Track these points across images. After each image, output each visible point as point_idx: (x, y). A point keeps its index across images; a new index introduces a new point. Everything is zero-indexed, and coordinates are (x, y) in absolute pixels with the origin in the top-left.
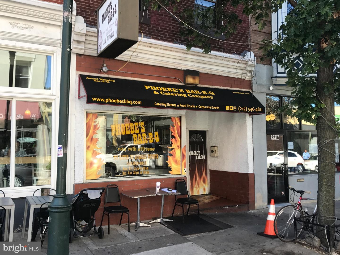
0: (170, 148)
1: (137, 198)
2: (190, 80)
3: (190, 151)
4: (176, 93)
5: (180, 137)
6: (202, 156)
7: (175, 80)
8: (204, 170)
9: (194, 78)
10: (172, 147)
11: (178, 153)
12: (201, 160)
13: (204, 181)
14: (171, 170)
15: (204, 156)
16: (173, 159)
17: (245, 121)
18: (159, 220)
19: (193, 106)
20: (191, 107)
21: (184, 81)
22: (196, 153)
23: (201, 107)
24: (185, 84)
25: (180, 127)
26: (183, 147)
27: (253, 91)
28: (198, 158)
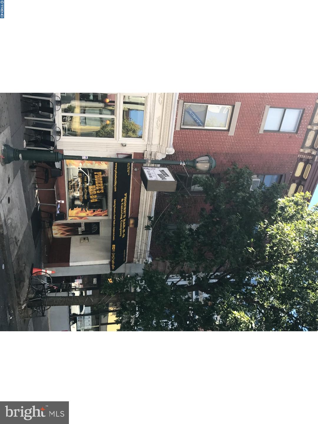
0: (87, 209)
1: (54, 188)
2: (132, 221)
3: (85, 223)
4: (123, 212)
5: (94, 216)
6: (81, 232)
7: (132, 212)
8: (71, 233)
9: (133, 224)
10: (87, 211)
11: (83, 214)
12: (78, 231)
13: (62, 234)
14: (71, 210)
15: (81, 233)
16: (79, 211)
17: (106, 259)
18: (39, 202)
19: (114, 224)
20: (114, 222)
21: (131, 218)
22: (83, 227)
23: (114, 229)
24: (129, 218)
25: (101, 216)
26: (88, 217)
27: (126, 263)
28: (79, 229)
